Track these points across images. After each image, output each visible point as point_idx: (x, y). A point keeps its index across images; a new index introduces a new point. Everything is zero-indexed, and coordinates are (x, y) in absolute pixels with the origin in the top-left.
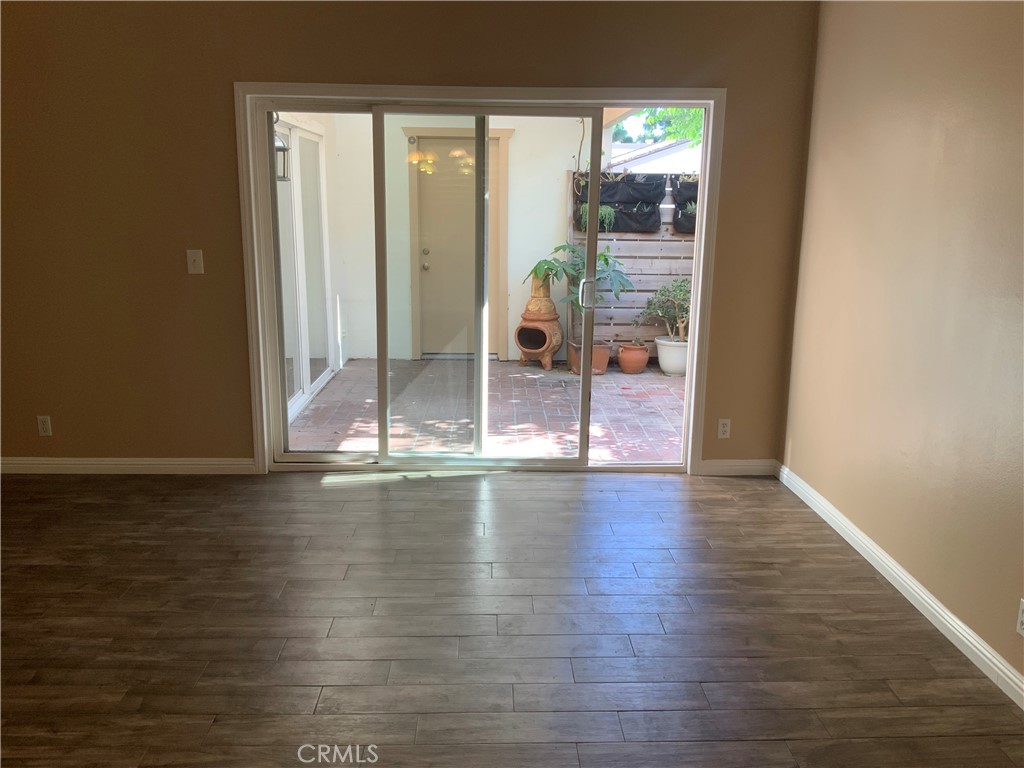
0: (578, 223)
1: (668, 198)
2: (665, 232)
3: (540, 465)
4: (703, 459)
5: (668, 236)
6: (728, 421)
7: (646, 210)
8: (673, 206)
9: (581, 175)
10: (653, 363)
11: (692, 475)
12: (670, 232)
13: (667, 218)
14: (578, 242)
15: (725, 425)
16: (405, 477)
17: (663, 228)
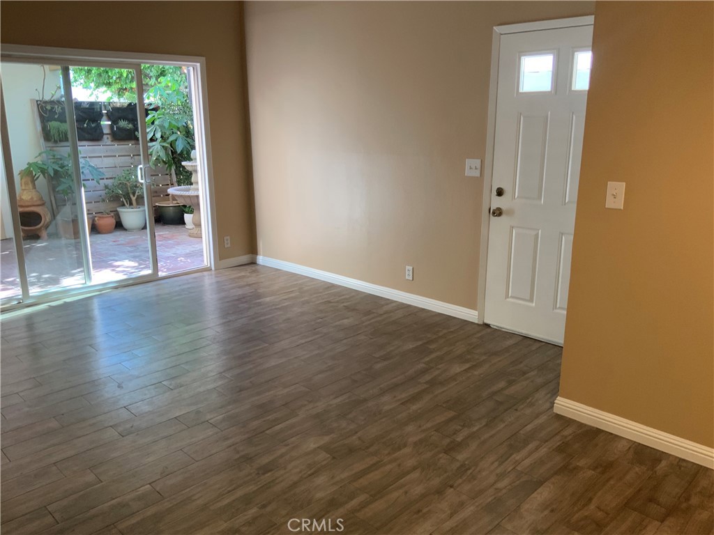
0: (47, 135)
1: (105, 118)
2: (107, 139)
3: (131, 282)
4: (220, 260)
5: (109, 142)
6: (229, 237)
7: (93, 125)
8: (110, 123)
9: (46, 102)
10: (119, 226)
11: (216, 270)
12: (110, 139)
13: (106, 131)
14: (49, 149)
15: (227, 240)
16: (49, 306)
17: (105, 137)
